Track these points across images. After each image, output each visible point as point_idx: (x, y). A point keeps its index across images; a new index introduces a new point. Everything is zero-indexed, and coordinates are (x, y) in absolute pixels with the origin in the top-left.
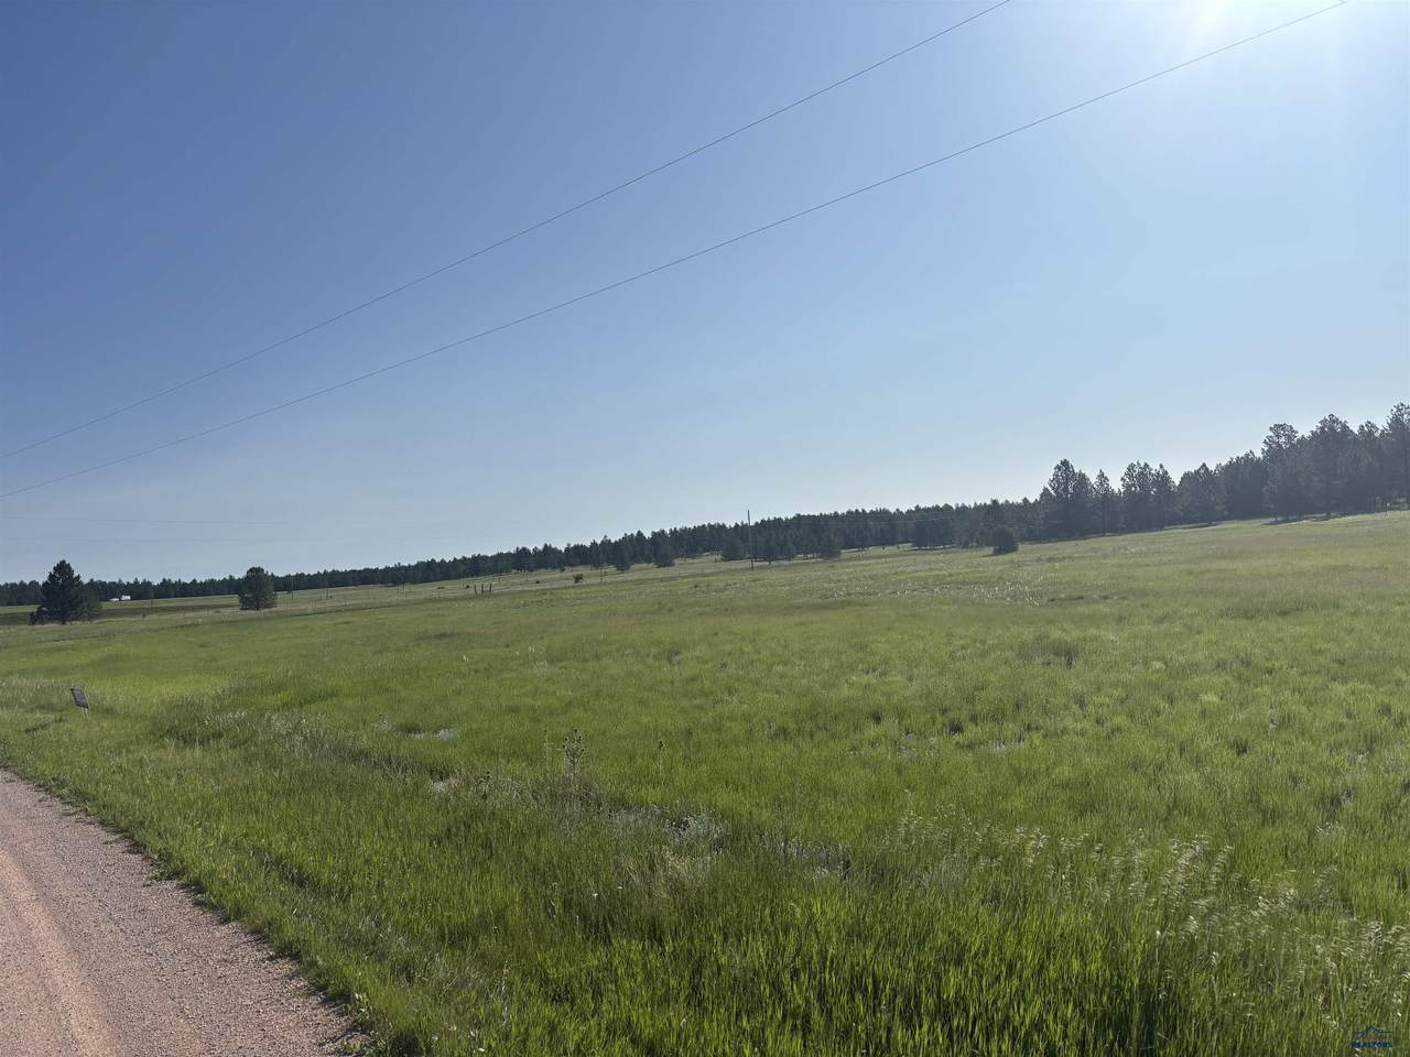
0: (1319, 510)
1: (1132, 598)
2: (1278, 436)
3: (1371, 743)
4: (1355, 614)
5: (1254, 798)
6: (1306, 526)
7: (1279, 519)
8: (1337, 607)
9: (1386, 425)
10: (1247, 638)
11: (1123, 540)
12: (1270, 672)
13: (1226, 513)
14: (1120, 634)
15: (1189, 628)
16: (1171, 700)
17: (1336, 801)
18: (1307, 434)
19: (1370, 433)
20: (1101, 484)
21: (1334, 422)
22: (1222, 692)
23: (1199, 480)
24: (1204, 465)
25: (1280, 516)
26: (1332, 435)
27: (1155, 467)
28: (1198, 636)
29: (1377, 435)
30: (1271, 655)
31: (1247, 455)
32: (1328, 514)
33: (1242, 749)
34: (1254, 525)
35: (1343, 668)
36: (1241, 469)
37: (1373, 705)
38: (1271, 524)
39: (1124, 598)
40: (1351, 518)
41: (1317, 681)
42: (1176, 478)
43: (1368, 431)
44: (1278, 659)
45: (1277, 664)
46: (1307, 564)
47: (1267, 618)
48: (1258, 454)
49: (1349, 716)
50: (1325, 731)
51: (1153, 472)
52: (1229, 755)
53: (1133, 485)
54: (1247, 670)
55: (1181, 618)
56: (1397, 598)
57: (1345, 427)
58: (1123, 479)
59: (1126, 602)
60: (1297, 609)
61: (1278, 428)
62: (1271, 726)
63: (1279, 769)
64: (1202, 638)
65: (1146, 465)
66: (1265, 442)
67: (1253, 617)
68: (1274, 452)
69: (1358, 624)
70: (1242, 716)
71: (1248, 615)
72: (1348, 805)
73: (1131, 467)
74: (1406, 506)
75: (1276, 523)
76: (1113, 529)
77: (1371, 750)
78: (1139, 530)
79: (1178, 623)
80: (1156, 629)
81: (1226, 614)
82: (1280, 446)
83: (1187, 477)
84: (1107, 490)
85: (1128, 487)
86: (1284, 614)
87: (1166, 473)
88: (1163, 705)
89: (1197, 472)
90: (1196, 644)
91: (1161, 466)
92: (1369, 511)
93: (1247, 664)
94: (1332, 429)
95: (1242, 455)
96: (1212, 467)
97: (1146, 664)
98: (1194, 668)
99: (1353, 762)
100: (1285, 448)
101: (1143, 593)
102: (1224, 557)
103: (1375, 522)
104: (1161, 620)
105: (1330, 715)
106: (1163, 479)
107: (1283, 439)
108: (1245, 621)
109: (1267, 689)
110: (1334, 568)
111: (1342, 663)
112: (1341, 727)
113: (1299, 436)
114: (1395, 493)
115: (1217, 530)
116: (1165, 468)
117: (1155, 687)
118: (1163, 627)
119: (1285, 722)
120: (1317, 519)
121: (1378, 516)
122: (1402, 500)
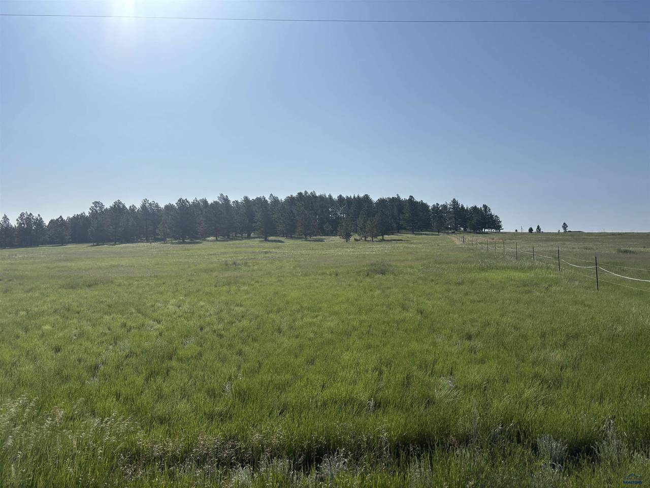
0: (111, 241)
1: (15, 280)
2: (96, 207)
3: (116, 340)
4: (119, 285)
5: (59, 373)
6: (106, 248)
7: (95, 244)
8: (112, 282)
9: (140, 207)
10: (71, 298)
11: (16, 251)
12: (78, 313)
13: (71, 240)
14: (5, 299)
15: (42, 294)
16: (27, 330)
17: (96, 367)
18: (109, 207)
19: (133, 210)
20: (5, 222)
21: (119, 203)
22: (54, 324)
23: (58, 224)
24: (61, 217)
25: (95, 243)
26: (118, 208)
27: (35, 215)
28: (46, 298)
29: (136, 210)
30: (81, 305)
31: (82, 214)
32: (115, 243)
33: (57, 350)
34: (83, 246)
35: (110, 309)
36: (78, 220)
37: (120, 323)
38: (92, 246)
39: (10, 280)
40: (124, 245)
41: (97, 315)
42: (46, 222)
43: (133, 209)
44: (82, 307)
45: (82, 309)
46: (103, 264)
47: (81, 288)
48: (87, 214)
49: (109, 329)
50: (98, 337)
51: (34, 218)
52: (51, 353)
53: (23, 224)
54: (68, 312)
55: (39, 289)
56: (137, 279)
57: (124, 206)
58: (17, 220)
59: (11, 282)
60: (96, 284)
61: (96, 203)
62: (75, 337)
63: (73, 357)
64: (49, 299)
65: (31, 214)
66: (90, 209)
67: (75, 288)
68: (94, 214)
69: (119, 289)
70: (61, 334)
71: (73, 287)
72: (102, 368)
73: (22, 215)
74: (146, 241)
75: (94, 246)
76: (12, 245)
77: (116, 343)
78: (26, 246)
79: (38, 291)
80: (25, 295)
81: (62, 287)
82: (96, 211)
83: (52, 221)
84: (8, 225)
85: (20, 224)
86: (89, 286)
87: (41, 219)
88: (21, 333)
89: (57, 220)
90: (45, 302)
91: (39, 215)
92: (132, 243)
93: (68, 310)
94: (119, 206)
95: (79, 213)
96: (65, 218)
97: (17, 313)
98: (41, 314)
99: (107, 349)
100: (98, 213)
101: (21, 277)
102: (67, 260)
103: (133, 247)
104: (28, 291)
105: (101, 329)
106: (39, 222)
107: (98, 208)
108: (71, 290)
109: (75, 321)
110: (114, 266)
111: (110, 306)
112: (106, 334)
113: (105, 208)
114: (142, 235)
115: (67, 248)
116: (41, 216)
117: (18, 324)
118: (30, 294)
119: (81, 335)
120: (111, 245)
121: (135, 245)
122: (144, 239)
